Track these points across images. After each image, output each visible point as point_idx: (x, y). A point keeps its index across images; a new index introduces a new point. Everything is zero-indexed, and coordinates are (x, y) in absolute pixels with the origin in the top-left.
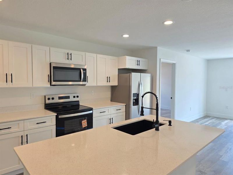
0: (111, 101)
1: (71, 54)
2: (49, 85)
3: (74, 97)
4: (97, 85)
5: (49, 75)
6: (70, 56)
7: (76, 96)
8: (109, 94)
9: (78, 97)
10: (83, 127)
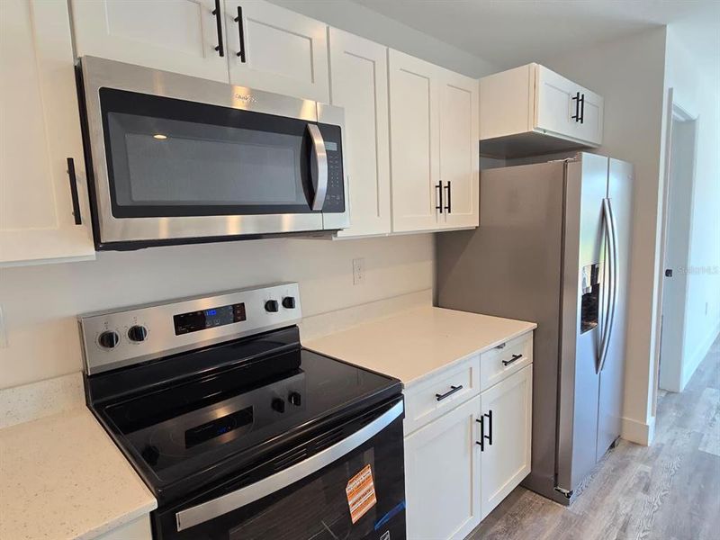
0: (436, 304)
1: (239, 19)
2: (90, 250)
3: (271, 306)
4: (395, 231)
5: (70, 161)
6: (231, 30)
7: (280, 302)
8: (424, 272)
9: (289, 303)
10: (354, 519)
